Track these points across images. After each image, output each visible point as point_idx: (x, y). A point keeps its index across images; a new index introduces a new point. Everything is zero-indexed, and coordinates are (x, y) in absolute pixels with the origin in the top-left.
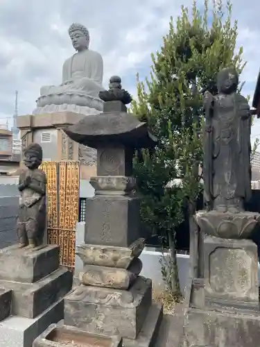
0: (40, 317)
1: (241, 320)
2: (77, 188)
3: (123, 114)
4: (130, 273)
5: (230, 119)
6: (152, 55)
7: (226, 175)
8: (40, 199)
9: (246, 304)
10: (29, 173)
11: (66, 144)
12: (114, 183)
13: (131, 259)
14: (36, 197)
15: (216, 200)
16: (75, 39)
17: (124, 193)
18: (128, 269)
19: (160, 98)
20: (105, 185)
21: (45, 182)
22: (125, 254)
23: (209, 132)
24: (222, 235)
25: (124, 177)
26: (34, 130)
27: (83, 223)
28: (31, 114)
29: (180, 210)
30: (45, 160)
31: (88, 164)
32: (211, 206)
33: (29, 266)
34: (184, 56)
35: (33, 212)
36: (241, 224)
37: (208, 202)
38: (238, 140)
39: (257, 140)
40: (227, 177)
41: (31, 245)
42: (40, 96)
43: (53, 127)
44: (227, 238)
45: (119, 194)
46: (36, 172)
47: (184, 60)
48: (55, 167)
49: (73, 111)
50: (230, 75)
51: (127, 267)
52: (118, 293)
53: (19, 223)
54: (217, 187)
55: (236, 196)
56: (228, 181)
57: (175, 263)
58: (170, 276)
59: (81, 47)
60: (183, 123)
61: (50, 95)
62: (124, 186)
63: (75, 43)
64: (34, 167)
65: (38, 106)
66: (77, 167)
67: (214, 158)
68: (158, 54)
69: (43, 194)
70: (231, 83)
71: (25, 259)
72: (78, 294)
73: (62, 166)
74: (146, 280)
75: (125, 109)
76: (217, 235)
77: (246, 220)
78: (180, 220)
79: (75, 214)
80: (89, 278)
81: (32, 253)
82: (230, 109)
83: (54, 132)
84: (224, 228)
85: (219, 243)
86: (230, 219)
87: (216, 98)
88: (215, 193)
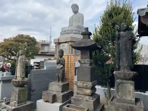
0: (64, 103)
2: (75, 64)
3: (89, 40)
4: (92, 91)
7: (124, 59)
8: (63, 67)
10: (60, 59)
11: (71, 48)
12: (86, 62)
14: (62, 66)
16: (73, 9)
17: (89, 65)
19: (102, 32)
20: (83, 62)
21: (65, 61)
22: (90, 84)
24: (122, 79)
25: (89, 60)
26: (59, 43)
27: (76, 76)
28: (58, 38)
30: (64, 54)
31: (78, 56)
33: (60, 87)
35: (61, 71)
36: (128, 75)
41: (60, 82)
42: (61, 31)
43: (66, 42)
45: (88, 65)
46: (62, 58)
48: (67, 57)
49: (73, 36)
50: (125, 25)
51: (90, 88)
52: (88, 97)
53: (57, 74)
55: (128, 66)
56: (125, 61)
59: (76, 12)
61: (65, 31)
62: (89, 63)
63: (73, 11)
64: (61, 57)
65: (61, 35)
66: (74, 56)
67: (120, 53)
69: (64, 65)
71: (59, 85)
72: (75, 96)
73: (70, 56)
75: (90, 38)
77: (130, 74)
79: (74, 73)
80: (79, 92)
81: (61, 84)
82: (125, 37)
83: (66, 44)
84: (122, 76)
85: (121, 81)
86: (124, 73)
87: (120, 33)
88: (121, 65)
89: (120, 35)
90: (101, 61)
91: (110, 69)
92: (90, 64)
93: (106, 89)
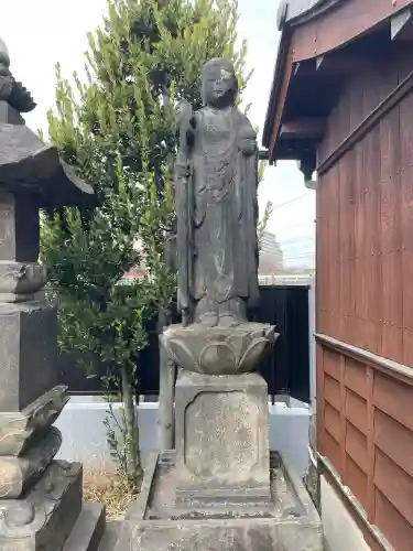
1: (239, 530)
5: (224, 154)
6: (89, 34)
7: (216, 258)
9: (248, 492)
13: (28, 434)
15: (200, 303)
17: (13, 297)
18: (22, 455)
23: (187, 177)
24: (207, 370)
25: (13, 262)
29: (139, 326)
32: (190, 315)
34: (147, 41)
36: (241, 347)
37: (185, 309)
38: (237, 194)
39: (269, 204)
40: (218, 261)
44: (217, 374)
47: (147, 47)
50: (223, 71)
51: (19, 451)
54: (200, 282)
55: (234, 296)
56: (220, 270)
57: (133, 422)
58: (122, 448)
60: (145, 164)
62: (14, 284)
67: (195, 227)
68: (99, 32)
70: (225, 87)
74: (69, 467)
76: (199, 369)
77: (248, 338)
78: (140, 344)
82: (225, 136)
84: (211, 356)
85: (203, 384)
86: (222, 338)
87: (198, 114)
88: (199, 292)
89: (199, 126)
90: (91, 272)
91: (139, 312)
92: (17, 292)
93: (117, 406)
